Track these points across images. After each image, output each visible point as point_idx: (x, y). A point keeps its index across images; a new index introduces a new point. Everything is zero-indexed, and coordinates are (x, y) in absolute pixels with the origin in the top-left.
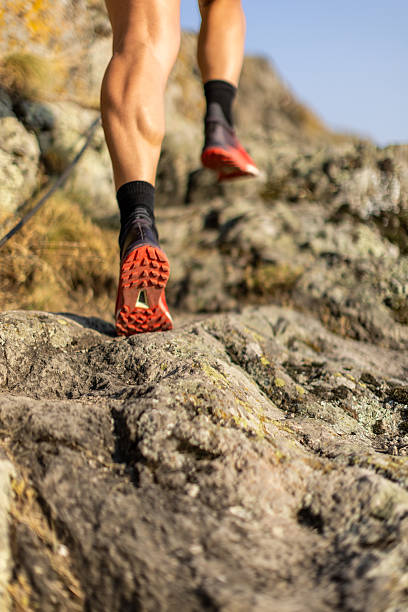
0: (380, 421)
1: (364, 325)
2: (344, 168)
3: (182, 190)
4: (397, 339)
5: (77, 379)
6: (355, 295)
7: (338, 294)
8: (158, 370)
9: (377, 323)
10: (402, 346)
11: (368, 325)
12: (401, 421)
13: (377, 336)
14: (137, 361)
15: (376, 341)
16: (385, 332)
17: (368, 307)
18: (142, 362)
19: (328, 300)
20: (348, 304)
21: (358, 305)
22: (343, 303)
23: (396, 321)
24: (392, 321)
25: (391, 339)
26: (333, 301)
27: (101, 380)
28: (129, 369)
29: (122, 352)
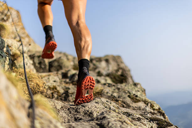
0: (152, 126)
1: (125, 103)
2: (97, 61)
3: (47, 67)
4: (134, 107)
5: (69, 118)
6: (120, 95)
7: (115, 95)
8: (96, 113)
9: (128, 102)
10: (136, 108)
11: (126, 103)
12: (157, 126)
13: (129, 106)
14: (88, 111)
15: (129, 107)
16: (131, 105)
17: (124, 98)
18: (90, 111)
19: (113, 96)
20: (119, 97)
21: (122, 98)
22: (117, 97)
23: (133, 102)
24: (132, 102)
25: (133, 107)
26: (115, 97)
27: (78, 118)
28: (85, 114)
29: (81, 109)
